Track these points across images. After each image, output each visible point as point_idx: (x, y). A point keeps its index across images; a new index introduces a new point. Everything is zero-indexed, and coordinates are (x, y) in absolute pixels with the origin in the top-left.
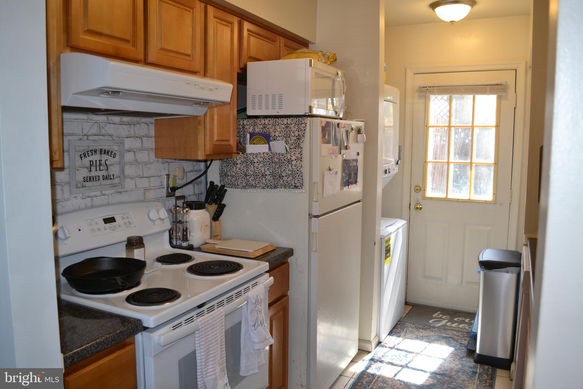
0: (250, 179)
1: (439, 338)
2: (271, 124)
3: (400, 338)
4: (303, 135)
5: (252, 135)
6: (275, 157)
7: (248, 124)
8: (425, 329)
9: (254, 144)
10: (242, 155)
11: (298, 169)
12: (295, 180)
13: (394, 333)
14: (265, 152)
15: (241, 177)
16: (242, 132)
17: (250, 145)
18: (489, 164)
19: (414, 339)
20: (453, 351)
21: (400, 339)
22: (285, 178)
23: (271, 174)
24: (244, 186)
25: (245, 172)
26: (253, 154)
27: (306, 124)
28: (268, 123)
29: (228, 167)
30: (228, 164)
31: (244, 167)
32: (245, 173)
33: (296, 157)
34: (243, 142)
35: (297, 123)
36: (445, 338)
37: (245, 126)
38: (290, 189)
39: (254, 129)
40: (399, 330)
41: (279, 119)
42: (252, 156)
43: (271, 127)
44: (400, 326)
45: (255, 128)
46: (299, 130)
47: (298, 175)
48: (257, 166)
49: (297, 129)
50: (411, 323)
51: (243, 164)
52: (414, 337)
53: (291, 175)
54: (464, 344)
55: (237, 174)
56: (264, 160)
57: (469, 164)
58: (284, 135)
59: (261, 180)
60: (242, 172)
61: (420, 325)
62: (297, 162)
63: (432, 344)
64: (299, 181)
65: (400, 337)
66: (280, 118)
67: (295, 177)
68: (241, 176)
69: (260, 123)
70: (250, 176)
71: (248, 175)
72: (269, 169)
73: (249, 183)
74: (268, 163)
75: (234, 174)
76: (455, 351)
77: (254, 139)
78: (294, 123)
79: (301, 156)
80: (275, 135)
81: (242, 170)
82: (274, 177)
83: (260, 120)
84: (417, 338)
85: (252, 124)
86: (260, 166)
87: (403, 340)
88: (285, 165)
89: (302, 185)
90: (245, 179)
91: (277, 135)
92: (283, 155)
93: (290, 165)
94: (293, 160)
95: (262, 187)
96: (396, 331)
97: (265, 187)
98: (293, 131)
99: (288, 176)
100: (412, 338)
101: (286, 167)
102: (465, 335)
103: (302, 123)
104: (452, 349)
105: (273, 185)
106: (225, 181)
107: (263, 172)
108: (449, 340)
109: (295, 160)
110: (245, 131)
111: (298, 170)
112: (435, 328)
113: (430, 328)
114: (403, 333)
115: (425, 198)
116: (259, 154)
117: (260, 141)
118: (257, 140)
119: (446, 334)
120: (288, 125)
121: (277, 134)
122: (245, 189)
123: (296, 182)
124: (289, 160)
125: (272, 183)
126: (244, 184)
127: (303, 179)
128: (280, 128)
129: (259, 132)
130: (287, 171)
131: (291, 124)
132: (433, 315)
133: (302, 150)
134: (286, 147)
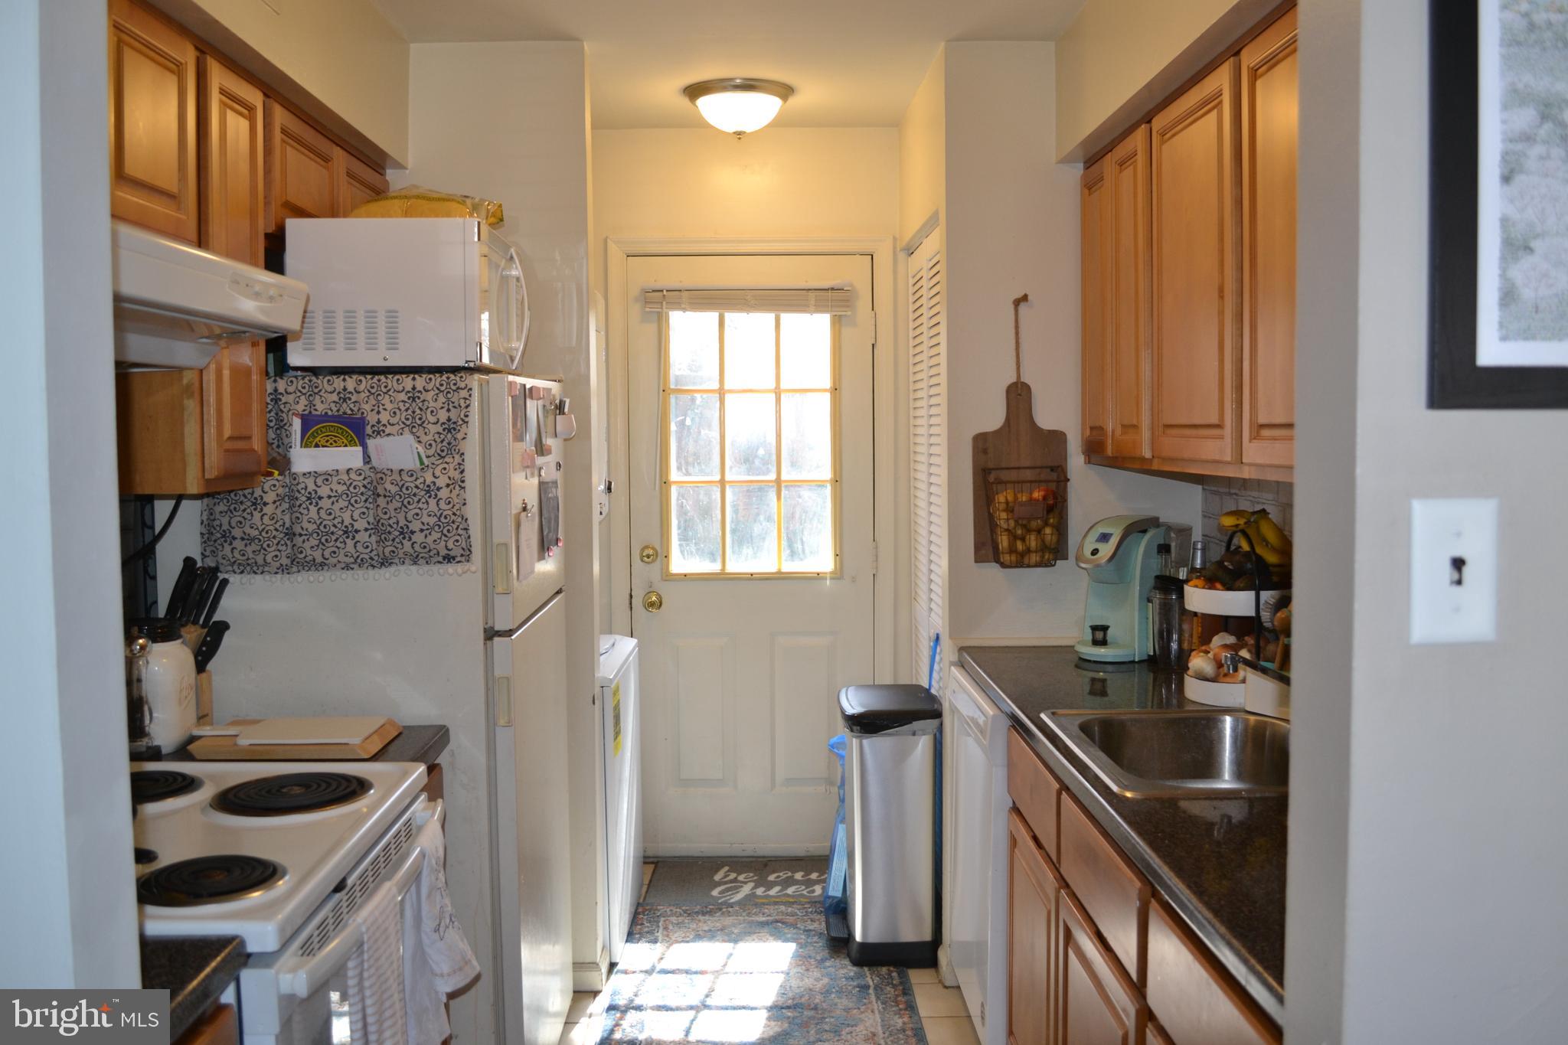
0: (307, 545)
1: (751, 927)
2: (364, 391)
3: (659, 944)
4: (463, 420)
5: (308, 422)
6: (388, 481)
7: (291, 389)
8: (711, 913)
9: (317, 446)
10: (280, 478)
11: (454, 510)
12: (446, 539)
13: (637, 936)
14: (351, 469)
15: (275, 542)
16: (272, 414)
17: (304, 450)
18: (820, 483)
19: (693, 940)
20: (796, 951)
21: (659, 947)
22: (418, 538)
23: (372, 529)
24: (284, 564)
25: (287, 525)
26: (316, 474)
27: (471, 389)
28: (355, 389)
29: (234, 513)
30: (233, 506)
31: (284, 511)
32: (287, 529)
33: (449, 478)
34: (276, 441)
35: (442, 388)
36: (763, 924)
37: (281, 397)
38: (432, 565)
39: (311, 404)
40: (648, 927)
41: (390, 376)
42: (312, 479)
43: (366, 399)
44: (646, 917)
45: (314, 403)
46: (449, 405)
47: (455, 526)
48: (330, 507)
49: (444, 403)
50: (670, 905)
51: (280, 505)
52: (691, 937)
53: (437, 528)
54: (814, 930)
55: (264, 534)
56: (351, 489)
57: (773, 484)
58: (405, 422)
59: (342, 545)
60: (277, 526)
61: (696, 906)
62: (451, 491)
63: (741, 945)
64: (457, 541)
65: (656, 942)
66: (391, 373)
67: (448, 531)
68: (274, 537)
69: (330, 389)
70: (306, 538)
71: (301, 535)
72: (364, 513)
73: (302, 556)
74: (363, 498)
75: (257, 532)
76: (801, 950)
77: (317, 433)
78: (435, 389)
79: (460, 476)
80: (379, 422)
81: (277, 521)
82: (383, 536)
83: (329, 381)
84: (698, 937)
85: (304, 391)
86: (336, 507)
87: (668, 947)
88: (418, 502)
89: (469, 553)
90: (287, 545)
91: (384, 421)
92: (412, 475)
93: (432, 502)
94: (441, 488)
95: (343, 565)
96: (640, 929)
97: (352, 566)
98: (432, 409)
99: (426, 530)
100: (688, 939)
101: (421, 505)
102: (810, 910)
103: (458, 388)
104: (792, 947)
105: (376, 558)
106: (220, 554)
107: (346, 523)
108: (775, 928)
109: (448, 485)
110: (282, 412)
111: (454, 514)
112: (732, 907)
113: (719, 908)
114: (660, 931)
115: (668, 577)
116: (335, 473)
117: (335, 436)
118: (327, 436)
119: (763, 914)
120: (417, 394)
121: (384, 417)
122: (288, 573)
123: (450, 545)
124: (428, 486)
125: (375, 553)
126: (285, 561)
127: (469, 537)
128: (391, 401)
129: (326, 413)
130: (425, 516)
131: (428, 391)
132: (713, 877)
133: (463, 460)
134: (418, 453)
